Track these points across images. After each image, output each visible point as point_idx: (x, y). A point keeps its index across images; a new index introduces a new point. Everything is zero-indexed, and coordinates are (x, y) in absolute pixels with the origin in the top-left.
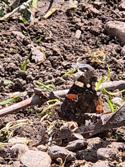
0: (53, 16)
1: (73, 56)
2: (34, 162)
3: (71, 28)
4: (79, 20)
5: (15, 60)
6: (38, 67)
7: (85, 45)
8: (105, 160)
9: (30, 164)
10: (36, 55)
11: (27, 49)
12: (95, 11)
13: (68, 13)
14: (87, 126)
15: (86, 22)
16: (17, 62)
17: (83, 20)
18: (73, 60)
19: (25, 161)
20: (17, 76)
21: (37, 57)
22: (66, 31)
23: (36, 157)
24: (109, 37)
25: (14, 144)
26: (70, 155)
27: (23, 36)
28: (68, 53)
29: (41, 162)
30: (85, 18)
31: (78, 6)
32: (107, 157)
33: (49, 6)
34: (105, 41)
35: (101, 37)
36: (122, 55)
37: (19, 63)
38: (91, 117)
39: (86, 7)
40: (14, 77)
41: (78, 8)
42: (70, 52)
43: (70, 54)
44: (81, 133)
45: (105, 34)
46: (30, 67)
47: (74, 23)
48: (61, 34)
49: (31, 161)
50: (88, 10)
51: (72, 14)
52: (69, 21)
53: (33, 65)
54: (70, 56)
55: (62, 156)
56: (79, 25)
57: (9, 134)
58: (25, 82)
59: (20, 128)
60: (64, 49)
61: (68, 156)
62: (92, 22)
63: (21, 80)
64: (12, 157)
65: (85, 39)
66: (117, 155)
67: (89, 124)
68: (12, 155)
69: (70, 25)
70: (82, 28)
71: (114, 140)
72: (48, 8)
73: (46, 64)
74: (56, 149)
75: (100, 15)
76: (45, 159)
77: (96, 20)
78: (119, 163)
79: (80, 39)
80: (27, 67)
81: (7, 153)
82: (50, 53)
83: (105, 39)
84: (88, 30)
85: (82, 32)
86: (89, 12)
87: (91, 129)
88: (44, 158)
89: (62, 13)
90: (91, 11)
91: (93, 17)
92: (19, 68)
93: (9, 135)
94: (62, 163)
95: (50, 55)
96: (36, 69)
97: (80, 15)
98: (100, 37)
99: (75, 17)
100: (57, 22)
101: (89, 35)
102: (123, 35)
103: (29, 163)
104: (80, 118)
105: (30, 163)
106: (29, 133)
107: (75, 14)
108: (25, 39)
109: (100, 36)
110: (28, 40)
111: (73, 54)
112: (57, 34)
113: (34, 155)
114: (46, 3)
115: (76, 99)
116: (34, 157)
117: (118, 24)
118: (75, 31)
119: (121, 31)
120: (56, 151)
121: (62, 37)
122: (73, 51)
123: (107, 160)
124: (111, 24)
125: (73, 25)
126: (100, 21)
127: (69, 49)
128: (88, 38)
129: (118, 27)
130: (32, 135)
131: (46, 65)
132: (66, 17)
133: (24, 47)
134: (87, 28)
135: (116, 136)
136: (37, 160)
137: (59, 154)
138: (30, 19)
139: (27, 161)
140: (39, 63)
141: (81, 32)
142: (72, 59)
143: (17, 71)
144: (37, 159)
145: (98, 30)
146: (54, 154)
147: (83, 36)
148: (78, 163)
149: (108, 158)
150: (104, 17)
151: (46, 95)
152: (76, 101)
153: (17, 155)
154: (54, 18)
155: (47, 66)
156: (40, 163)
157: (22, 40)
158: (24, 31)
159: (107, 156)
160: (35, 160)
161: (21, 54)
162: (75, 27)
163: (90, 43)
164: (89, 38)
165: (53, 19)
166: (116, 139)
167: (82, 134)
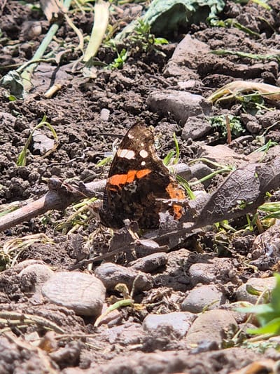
0: (60, 94)
1: (102, 143)
2: (71, 293)
3: (91, 107)
4: (103, 94)
5: (5, 151)
6: (46, 160)
7: (119, 128)
8: (209, 284)
9: (63, 299)
10: (40, 143)
11: (23, 135)
12: (128, 80)
13: (83, 88)
14: (163, 223)
15: (115, 96)
16: (10, 153)
17: (110, 94)
18: (104, 149)
19: (53, 292)
20: (12, 175)
21: (42, 145)
22: (84, 111)
23: (73, 283)
24: (158, 114)
25: (25, 267)
26: (141, 278)
27: (14, 119)
28: (94, 140)
29: (86, 291)
30: (112, 92)
31: (98, 76)
32: (212, 278)
33: (49, 83)
34: (151, 122)
35: (144, 117)
36: (184, 138)
37: (12, 156)
38: (170, 205)
39: (112, 76)
40: (6, 177)
41: (98, 79)
42: (97, 138)
43: (98, 141)
44: (153, 238)
45: (150, 112)
46: (33, 162)
47: (95, 100)
48: (77, 116)
49: (65, 292)
50: (115, 80)
51: (91, 88)
52: (87, 98)
53: (38, 158)
54: (98, 144)
55: (126, 279)
56: (104, 101)
57: (11, 260)
58: (26, 182)
59: (30, 247)
60: (87, 135)
61: (136, 278)
62: (124, 96)
63: (20, 180)
64: (23, 291)
65: (119, 120)
66: (231, 272)
67: (167, 219)
68: (24, 286)
69: (90, 102)
70: (110, 106)
71: (213, 253)
72: (48, 86)
73: (60, 155)
74: (111, 269)
75: (136, 86)
76: (92, 286)
77: (131, 93)
78: (239, 286)
79: (110, 120)
80: (28, 162)
81: (11, 284)
82: (64, 139)
83: (152, 119)
84: (121, 108)
85: (112, 112)
86: (117, 82)
87: (172, 228)
88: (91, 284)
89: (73, 89)
90: (120, 80)
91: (125, 90)
92: (14, 163)
93: (11, 263)
94: (128, 292)
95: (65, 141)
96: (44, 163)
97: (103, 88)
98: (142, 116)
99: (96, 91)
100: (67, 101)
101: (123, 114)
102: (180, 109)
103: (61, 296)
104: (144, 219)
105: (64, 295)
106: (49, 255)
107: (95, 87)
108: (18, 121)
109: (142, 114)
110: (24, 123)
111: (102, 140)
112: (69, 116)
113: (69, 280)
114: (44, 81)
115: (133, 188)
116: (69, 283)
117: (169, 93)
118: (99, 112)
119: (177, 102)
120: (112, 273)
121: (79, 121)
122: (102, 136)
123: (213, 283)
124: (158, 95)
125: (95, 103)
126: (138, 95)
127: (95, 134)
128: (122, 119)
129: (170, 97)
130: (55, 259)
131: (60, 157)
132: (81, 94)
133: (19, 133)
134: (119, 104)
135: (215, 247)
136: (77, 289)
137: (119, 277)
138: (22, 97)
139: (56, 293)
140: (47, 154)
141: (109, 111)
142: (103, 147)
143: (12, 167)
144: (78, 287)
145: (137, 106)
146: (108, 278)
147: (113, 116)
148: (159, 293)
149: (214, 280)
150: (143, 87)
151: (72, 190)
152: (133, 191)
153: (34, 285)
154: (60, 97)
155: (61, 159)
156: (85, 295)
157: (13, 125)
158: (14, 111)
159: (211, 276)
160: (72, 289)
161: (14, 144)
162: (98, 105)
163: (128, 125)
164: (124, 119)
165: (59, 99)
166: (216, 252)
167: (154, 240)
